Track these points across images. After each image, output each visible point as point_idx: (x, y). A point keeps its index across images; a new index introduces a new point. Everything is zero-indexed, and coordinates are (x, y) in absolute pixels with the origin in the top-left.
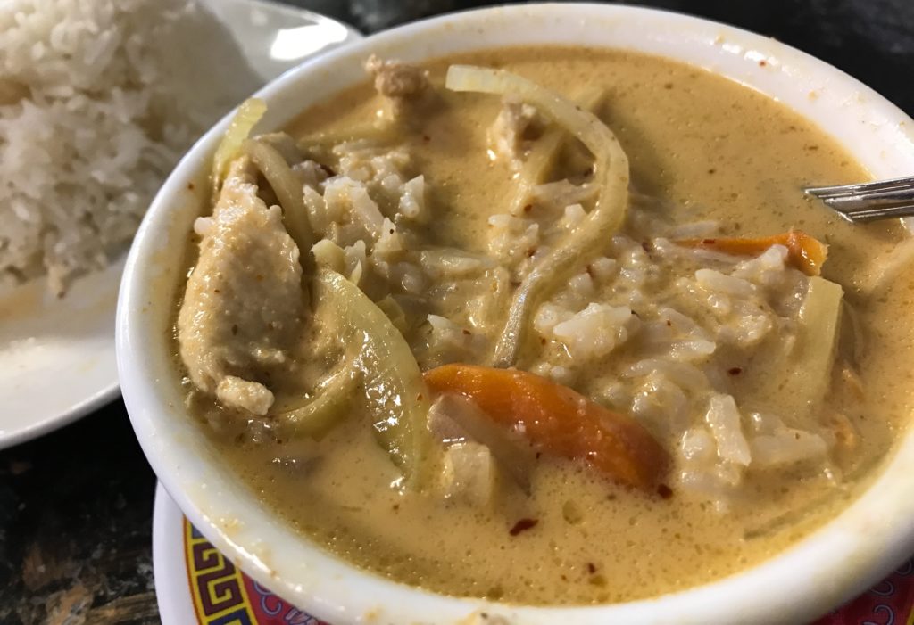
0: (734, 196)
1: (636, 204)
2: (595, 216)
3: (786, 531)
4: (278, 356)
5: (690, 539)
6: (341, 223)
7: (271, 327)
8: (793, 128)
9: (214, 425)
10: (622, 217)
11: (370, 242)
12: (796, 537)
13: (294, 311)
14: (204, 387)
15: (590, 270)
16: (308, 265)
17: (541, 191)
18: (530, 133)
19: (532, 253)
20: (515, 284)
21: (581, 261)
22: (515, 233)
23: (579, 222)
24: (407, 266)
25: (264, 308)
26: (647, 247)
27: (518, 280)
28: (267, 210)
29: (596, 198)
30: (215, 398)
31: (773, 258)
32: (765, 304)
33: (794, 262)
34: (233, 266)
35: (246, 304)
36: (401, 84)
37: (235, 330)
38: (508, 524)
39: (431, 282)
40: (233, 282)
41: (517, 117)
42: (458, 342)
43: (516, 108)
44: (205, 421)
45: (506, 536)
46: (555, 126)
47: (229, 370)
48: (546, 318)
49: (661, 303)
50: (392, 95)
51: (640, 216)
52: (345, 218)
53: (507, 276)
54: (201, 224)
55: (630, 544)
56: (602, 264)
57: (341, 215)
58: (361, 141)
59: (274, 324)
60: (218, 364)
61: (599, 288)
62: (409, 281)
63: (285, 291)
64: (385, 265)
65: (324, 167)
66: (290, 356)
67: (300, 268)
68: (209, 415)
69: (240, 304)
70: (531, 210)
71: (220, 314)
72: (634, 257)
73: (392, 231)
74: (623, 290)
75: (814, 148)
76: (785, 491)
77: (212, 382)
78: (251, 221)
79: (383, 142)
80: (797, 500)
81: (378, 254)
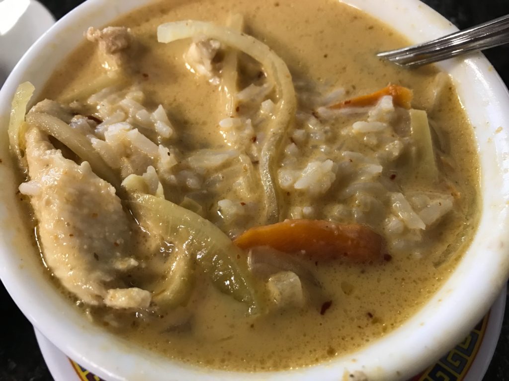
0: (344, 68)
1: (298, 89)
2: (282, 104)
3: (453, 256)
4: (133, 262)
5: (410, 278)
6: (128, 156)
7: (116, 244)
8: (356, 18)
9: (114, 324)
10: (295, 101)
11: (154, 163)
12: (458, 259)
13: (126, 228)
14: (94, 302)
15: (292, 140)
16: (122, 194)
17: (243, 96)
18: (218, 59)
19: (254, 139)
20: (255, 163)
21: (285, 138)
22: (239, 129)
23: (273, 111)
24: (186, 172)
25: (107, 234)
26: (315, 115)
27: (256, 160)
28: (80, 167)
29: (274, 91)
30: (105, 306)
31: (386, 104)
32: (395, 134)
33: (398, 102)
34: (73, 213)
35: (95, 236)
36: (120, 44)
37: (96, 256)
38: (317, 309)
39: (204, 177)
40: (79, 225)
41: (210, 51)
42: (242, 211)
43: (207, 44)
44: (106, 325)
45: (319, 317)
46: (230, 49)
47: (108, 286)
48: (285, 178)
49: (339, 149)
50: (114, 53)
51: (305, 96)
52: (129, 152)
53: (248, 160)
54: (24, 188)
56: (299, 134)
57: (126, 151)
59: (118, 242)
60: (100, 285)
61: (304, 149)
62: (191, 182)
63: (115, 217)
64: (173, 177)
65: (91, 118)
66: (137, 258)
67: (118, 199)
68: (108, 318)
69: (91, 238)
70: (241, 109)
71: (81, 249)
72: (312, 125)
73: (169, 154)
74: (315, 147)
75: (371, 28)
76: (441, 234)
77: (99, 298)
81: (165, 171)
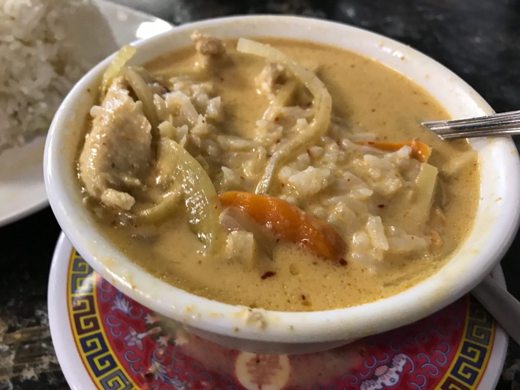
0: (385, 123)
1: (334, 121)
2: (313, 125)
3: (405, 283)
4: (137, 182)
5: (356, 286)
6: (175, 115)
7: (133, 166)
8: (415, 93)
9: (99, 215)
10: (326, 127)
11: (191, 127)
12: (409, 286)
13: (146, 159)
14: (94, 194)
15: (308, 152)
16: (156, 135)
17: (285, 111)
18: (280, 80)
19: (278, 141)
20: (269, 156)
21: (304, 147)
22: (270, 131)
23: (304, 128)
24: (211, 141)
25: (130, 156)
26: (339, 143)
27: (270, 154)
28: (134, 103)
29: (313, 117)
30: (100, 200)
31: (404, 152)
32: (399, 175)
33: (415, 156)
34: (114, 131)
35: (120, 153)
36: (211, 48)
37: (113, 165)
38: (260, 274)
39: (223, 152)
40: (113, 140)
41: (274, 71)
42: (238, 182)
43: (273, 65)
44: (93, 213)
45: (259, 279)
46: (293, 78)
47: (109, 186)
48: (285, 173)
49: (345, 170)
50: (205, 53)
51: (336, 128)
52: (177, 113)
53: (265, 151)
54: (95, 110)
55: (324, 286)
56: (315, 150)
57: (175, 112)
58: (186, 76)
59: (135, 165)
60: (104, 182)
61: (313, 161)
62: (211, 149)
63: (141, 148)
64: (199, 139)
65: (164, 87)
66: (143, 183)
67: (151, 137)
68: (96, 210)
69: (116, 152)
70: (278, 120)
71: (105, 156)
72: (332, 147)
73: (203, 122)
74: (325, 163)
75: (426, 103)
76: (404, 265)
77: (99, 192)
78: (125, 109)
79: (198, 78)
80: (411, 269)
81: (195, 134)
